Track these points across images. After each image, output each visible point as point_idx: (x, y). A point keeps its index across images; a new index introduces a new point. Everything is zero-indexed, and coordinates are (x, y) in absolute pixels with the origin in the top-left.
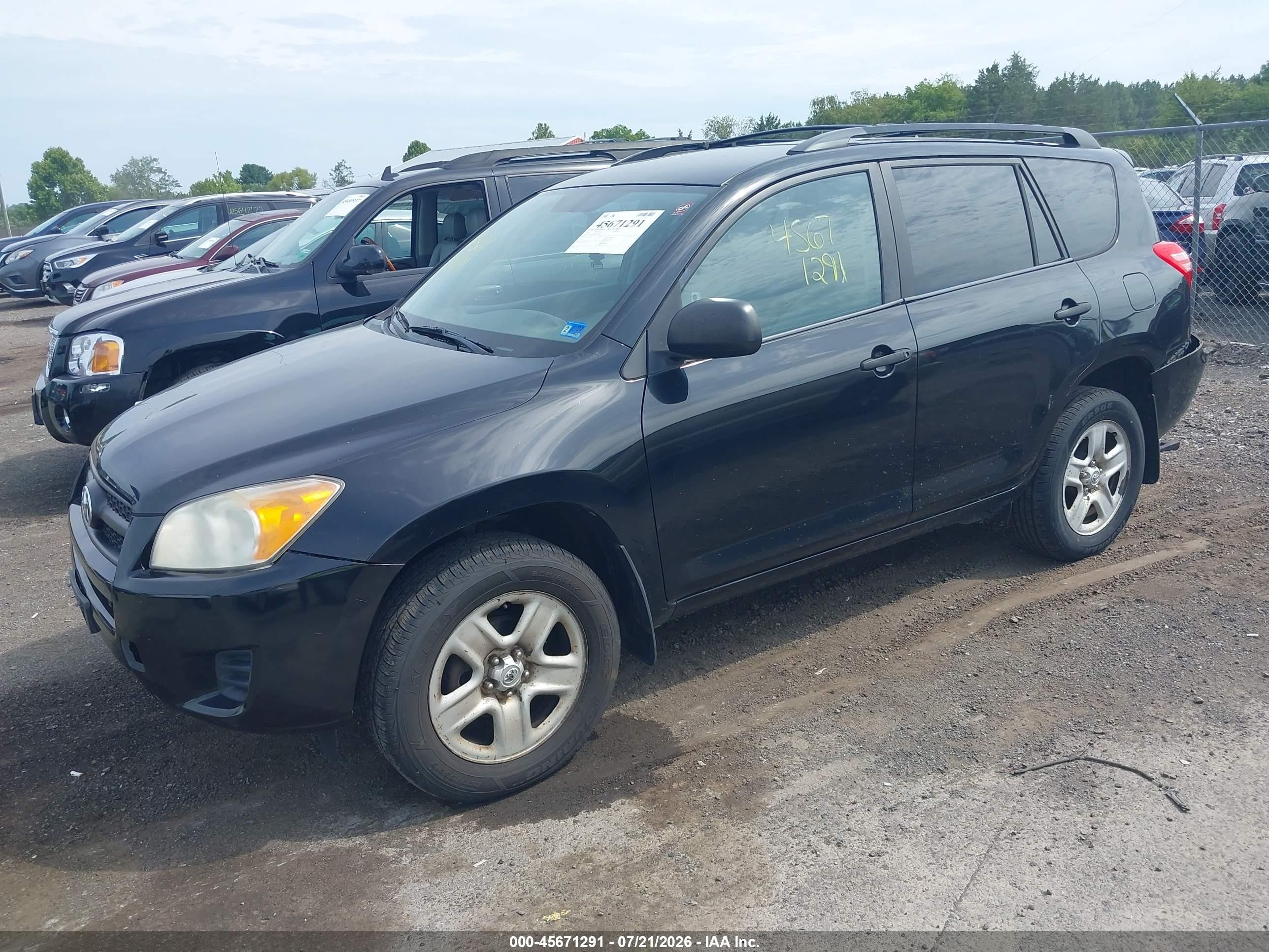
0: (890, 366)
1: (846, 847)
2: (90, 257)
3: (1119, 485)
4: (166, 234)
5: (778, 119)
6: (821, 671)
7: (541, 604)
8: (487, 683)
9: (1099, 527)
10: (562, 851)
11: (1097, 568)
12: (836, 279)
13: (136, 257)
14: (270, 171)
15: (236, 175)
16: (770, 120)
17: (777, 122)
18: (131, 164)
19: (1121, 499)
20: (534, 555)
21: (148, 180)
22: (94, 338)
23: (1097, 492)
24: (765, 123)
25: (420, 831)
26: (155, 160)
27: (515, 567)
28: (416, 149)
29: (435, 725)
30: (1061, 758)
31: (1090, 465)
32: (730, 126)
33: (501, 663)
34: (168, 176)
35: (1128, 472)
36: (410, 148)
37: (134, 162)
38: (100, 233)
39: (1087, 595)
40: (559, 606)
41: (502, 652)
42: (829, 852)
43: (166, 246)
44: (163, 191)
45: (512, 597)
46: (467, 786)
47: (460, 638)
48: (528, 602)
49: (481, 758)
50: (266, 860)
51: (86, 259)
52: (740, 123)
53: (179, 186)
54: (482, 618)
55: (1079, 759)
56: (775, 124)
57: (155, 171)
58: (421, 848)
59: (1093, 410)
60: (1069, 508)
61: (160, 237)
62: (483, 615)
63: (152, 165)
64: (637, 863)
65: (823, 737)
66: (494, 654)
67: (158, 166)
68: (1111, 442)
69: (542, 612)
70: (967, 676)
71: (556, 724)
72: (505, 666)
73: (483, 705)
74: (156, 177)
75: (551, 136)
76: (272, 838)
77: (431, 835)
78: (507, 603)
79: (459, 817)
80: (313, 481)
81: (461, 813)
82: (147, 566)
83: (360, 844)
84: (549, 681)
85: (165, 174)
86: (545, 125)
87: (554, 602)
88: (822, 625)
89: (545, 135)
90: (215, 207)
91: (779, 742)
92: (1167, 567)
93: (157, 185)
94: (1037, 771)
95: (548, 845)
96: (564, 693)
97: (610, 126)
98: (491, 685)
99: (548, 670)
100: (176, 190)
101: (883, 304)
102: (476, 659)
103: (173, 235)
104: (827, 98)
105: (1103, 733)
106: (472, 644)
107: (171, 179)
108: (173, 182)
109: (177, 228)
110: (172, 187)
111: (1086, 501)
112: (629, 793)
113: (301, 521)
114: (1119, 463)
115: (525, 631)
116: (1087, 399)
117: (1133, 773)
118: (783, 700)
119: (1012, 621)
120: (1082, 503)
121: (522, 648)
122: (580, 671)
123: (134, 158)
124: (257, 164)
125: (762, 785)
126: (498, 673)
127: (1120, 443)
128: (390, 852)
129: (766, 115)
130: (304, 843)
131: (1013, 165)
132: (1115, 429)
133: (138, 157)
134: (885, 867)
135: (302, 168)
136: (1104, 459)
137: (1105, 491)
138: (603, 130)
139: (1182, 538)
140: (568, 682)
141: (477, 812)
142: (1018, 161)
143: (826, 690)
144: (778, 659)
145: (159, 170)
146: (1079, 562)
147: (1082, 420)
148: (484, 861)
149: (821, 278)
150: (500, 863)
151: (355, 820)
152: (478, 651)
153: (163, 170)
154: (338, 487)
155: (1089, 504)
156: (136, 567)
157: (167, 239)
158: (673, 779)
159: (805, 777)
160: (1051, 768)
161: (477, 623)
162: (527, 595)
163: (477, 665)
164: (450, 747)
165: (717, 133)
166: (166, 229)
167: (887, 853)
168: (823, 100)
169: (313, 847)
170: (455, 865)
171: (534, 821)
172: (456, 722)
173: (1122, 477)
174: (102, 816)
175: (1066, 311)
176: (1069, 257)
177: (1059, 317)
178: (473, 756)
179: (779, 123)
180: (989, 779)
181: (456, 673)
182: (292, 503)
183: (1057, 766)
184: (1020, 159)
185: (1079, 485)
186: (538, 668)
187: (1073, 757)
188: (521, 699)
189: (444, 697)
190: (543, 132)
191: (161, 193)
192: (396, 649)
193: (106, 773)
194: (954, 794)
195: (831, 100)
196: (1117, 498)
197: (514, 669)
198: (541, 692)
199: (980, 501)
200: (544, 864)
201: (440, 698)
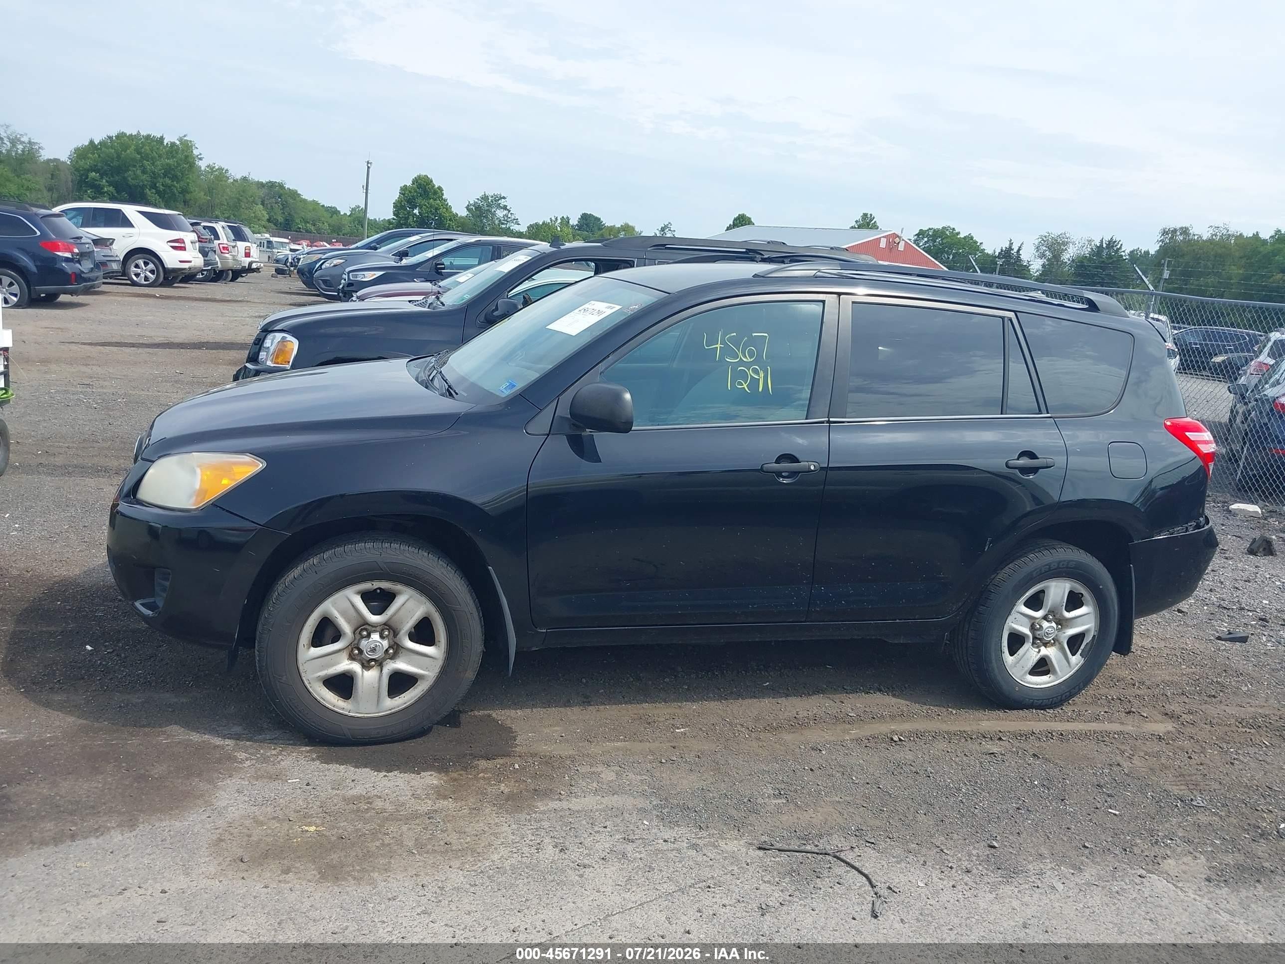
0: (793, 474)
1: (566, 853)
2: (379, 273)
3: (1082, 647)
4: (443, 264)
5: (1120, 243)
6: (682, 730)
7: (411, 597)
8: (354, 649)
9: (1049, 683)
10: (358, 790)
11: (1030, 721)
12: (760, 389)
13: (415, 280)
14: (604, 222)
15: (574, 221)
16: (1111, 244)
17: (1118, 247)
18: (482, 198)
19: (1082, 661)
20: (408, 555)
21: (494, 214)
22: (279, 336)
23: (1053, 648)
24: (1104, 246)
25: (274, 749)
26: (504, 198)
27: (388, 561)
28: (742, 221)
29: (301, 671)
30: (816, 850)
31: (1045, 618)
32: (1065, 244)
33: (369, 636)
34: (511, 214)
35: (1094, 636)
36: (735, 219)
37: (485, 198)
38: (403, 254)
39: (991, 738)
40: (427, 603)
41: (374, 629)
42: (549, 851)
43: (442, 275)
44: (504, 226)
45: (385, 585)
46: (318, 725)
47: (333, 606)
48: (400, 593)
49: (337, 707)
50: (159, 736)
51: (375, 274)
52: (1077, 242)
53: (519, 224)
54: (356, 595)
55: (829, 854)
56: (1115, 248)
57: (502, 208)
58: (265, 760)
59: (1049, 565)
60: (1012, 654)
61: (438, 266)
62: (358, 593)
63: (500, 202)
64: (401, 815)
65: (631, 776)
66: (363, 628)
67: (505, 204)
68: (1074, 601)
69: (411, 604)
70: (804, 769)
71: (409, 701)
72: (371, 640)
73: (345, 665)
74: (500, 213)
75: (875, 227)
76: (176, 723)
77: (280, 754)
78: (380, 589)
79: (308, 748)
80: (247, 458)
81: (312, 746)
82: (135, 496)
83: (227, 745)
84: (409, 663)
85: (509, 211)
86: (871, 215)
87: (423, 599)
88: (720, 698)
89: (868, 225)
90: (491, 247)
91: (593, 769)
92: (1101, 737)
93: (500, 221)
94: (783, 853)
95: (352, 784)
96: (422, 677)
97: (938, 226)
98: (357, 652)
99: (411, 654)
100: (515, 228)
101: (806, 419)
102: (346, 627)
103: (452, 266)
104: (1181, 228)
105: (873, 843)
106: (343, 614)
107: (513, 217)
108: (514, 219)
109: (458, 261)
110: (512, 224)
111: (1035, 653)
112: (442, 769)
113: (227, 483)
114: (1083, 625)
115: (392, 616)
116: (1045, 552)
117: (864, 878)
118: (627, 741)
119: (892, 739)
120: (1030, 654)
121: (390, 629)
122: (440, 663)
123: (487, 194)
124: (594, 215)
125: (546, 794)
126: (364, 643)
127: (1087, 605)
128: (241, 755)
129: (1107, 238)
130: (192, 733)
131: (1003, 318)
132: (1080, 588)
133: (490, 193)
134: (581, 876)
135: (630, 224)
136: (1063, 616)
137: (1062, 649)
138: (930, 229)
139: (1147, 717)
140: (427, 669)
141: (324, 749)
142: (1011, 315)
143: (671, 744)
144: (656, 712)
145: (505, 208)
146: (1015, 712)
147: (1034, 571)
148: (298, 780)
149: (745, 386)
150: (308, 784)
151: (237, 729)
152: (348, 621)
153: (508, 208)
154: (261, 465)
155: (1038, 657)
156: (127, 495)
157: (444, 269)
158: (485, 771)
159: (586, 799)
160: (797, 854)
161: (349, 597)
162: (398, 587)
163: (344, 631)
164: (311, 690)
165: (1050, 249)
166: (446, 261)
167: (593, 867)
168: (1175, 231)
169: (195, 737)
170: (277, 777)
171: (356, 767)
172: (319, 672)
173: (1088, 639)
174: (83, 678)
175: (1024, 461)
176: (1048, 413)
177: (1010, 466)
178: (330, 703)
179: (1120, 248)
180: (734, 845)
181: (329, 633)
182: (225, 470)
183: (804, 854)
184: (1013, 313)
185: (1028, 636)
186: (403, 650)
187: (824, 852)
188: (381, 671)
189: (312, 649)
190: (867, 223)
191: (501, 228)
192: (277, 599)
193: (108, 652)
194: (694, 847)
195: (1185, 231)
196: (1077, 660)
197: (378, 644)
198: (400, 669)
199: (898, 621)
200: (336, 795)
201: (309, 648)
